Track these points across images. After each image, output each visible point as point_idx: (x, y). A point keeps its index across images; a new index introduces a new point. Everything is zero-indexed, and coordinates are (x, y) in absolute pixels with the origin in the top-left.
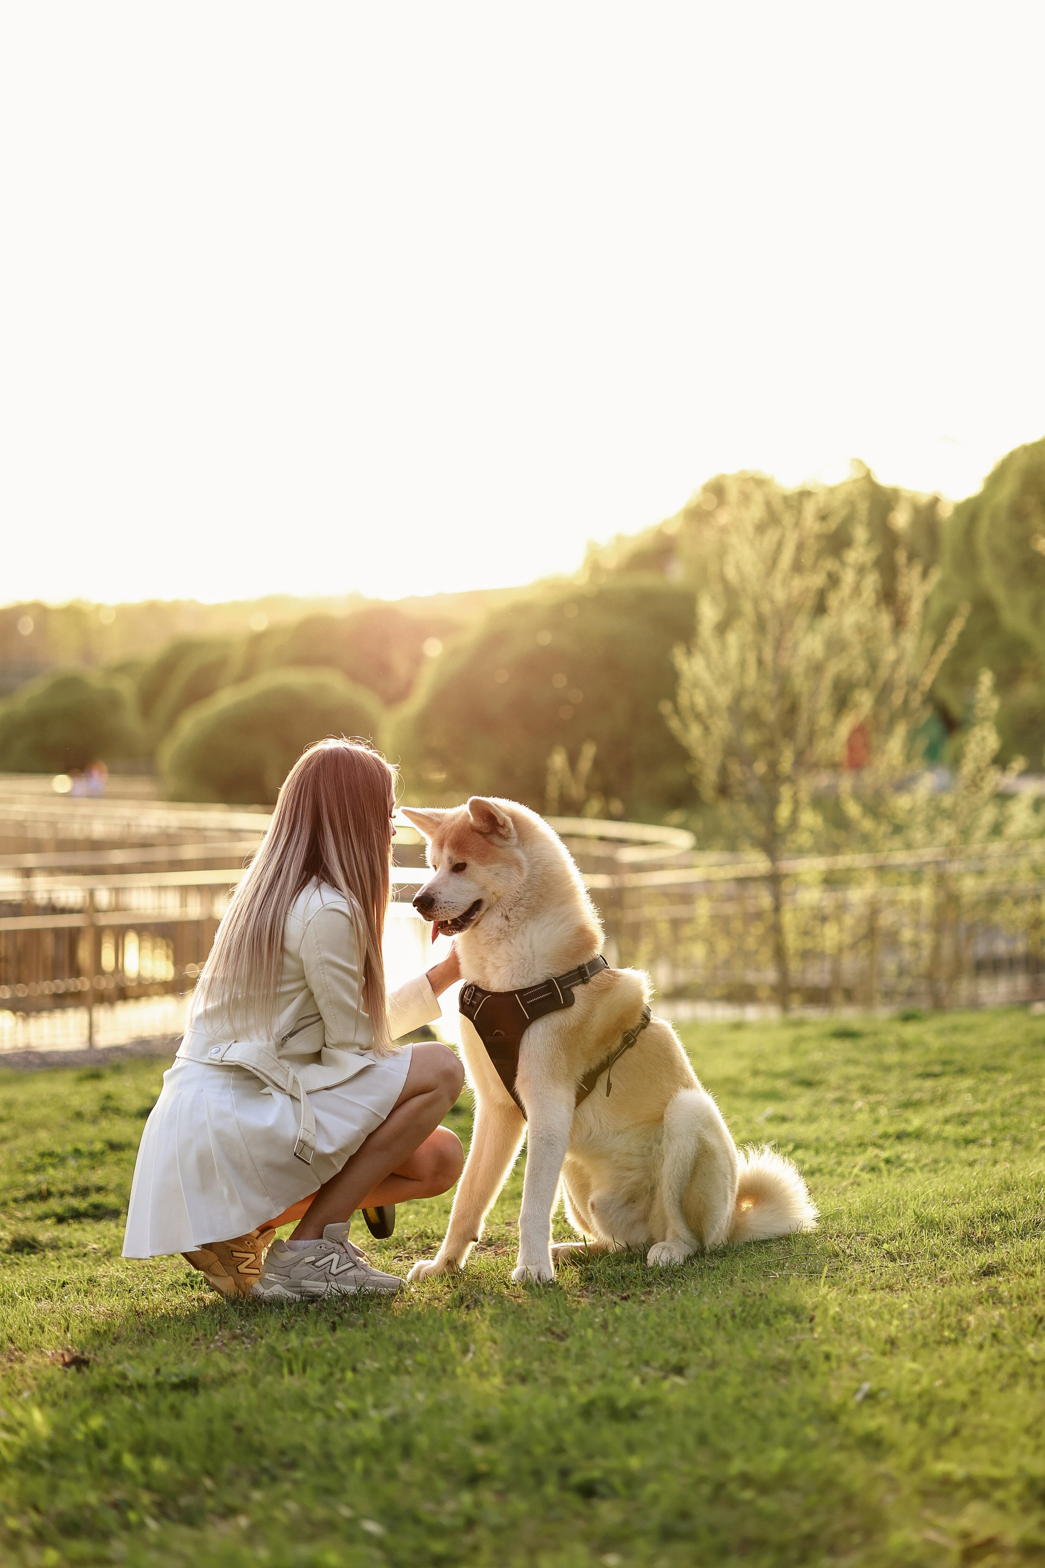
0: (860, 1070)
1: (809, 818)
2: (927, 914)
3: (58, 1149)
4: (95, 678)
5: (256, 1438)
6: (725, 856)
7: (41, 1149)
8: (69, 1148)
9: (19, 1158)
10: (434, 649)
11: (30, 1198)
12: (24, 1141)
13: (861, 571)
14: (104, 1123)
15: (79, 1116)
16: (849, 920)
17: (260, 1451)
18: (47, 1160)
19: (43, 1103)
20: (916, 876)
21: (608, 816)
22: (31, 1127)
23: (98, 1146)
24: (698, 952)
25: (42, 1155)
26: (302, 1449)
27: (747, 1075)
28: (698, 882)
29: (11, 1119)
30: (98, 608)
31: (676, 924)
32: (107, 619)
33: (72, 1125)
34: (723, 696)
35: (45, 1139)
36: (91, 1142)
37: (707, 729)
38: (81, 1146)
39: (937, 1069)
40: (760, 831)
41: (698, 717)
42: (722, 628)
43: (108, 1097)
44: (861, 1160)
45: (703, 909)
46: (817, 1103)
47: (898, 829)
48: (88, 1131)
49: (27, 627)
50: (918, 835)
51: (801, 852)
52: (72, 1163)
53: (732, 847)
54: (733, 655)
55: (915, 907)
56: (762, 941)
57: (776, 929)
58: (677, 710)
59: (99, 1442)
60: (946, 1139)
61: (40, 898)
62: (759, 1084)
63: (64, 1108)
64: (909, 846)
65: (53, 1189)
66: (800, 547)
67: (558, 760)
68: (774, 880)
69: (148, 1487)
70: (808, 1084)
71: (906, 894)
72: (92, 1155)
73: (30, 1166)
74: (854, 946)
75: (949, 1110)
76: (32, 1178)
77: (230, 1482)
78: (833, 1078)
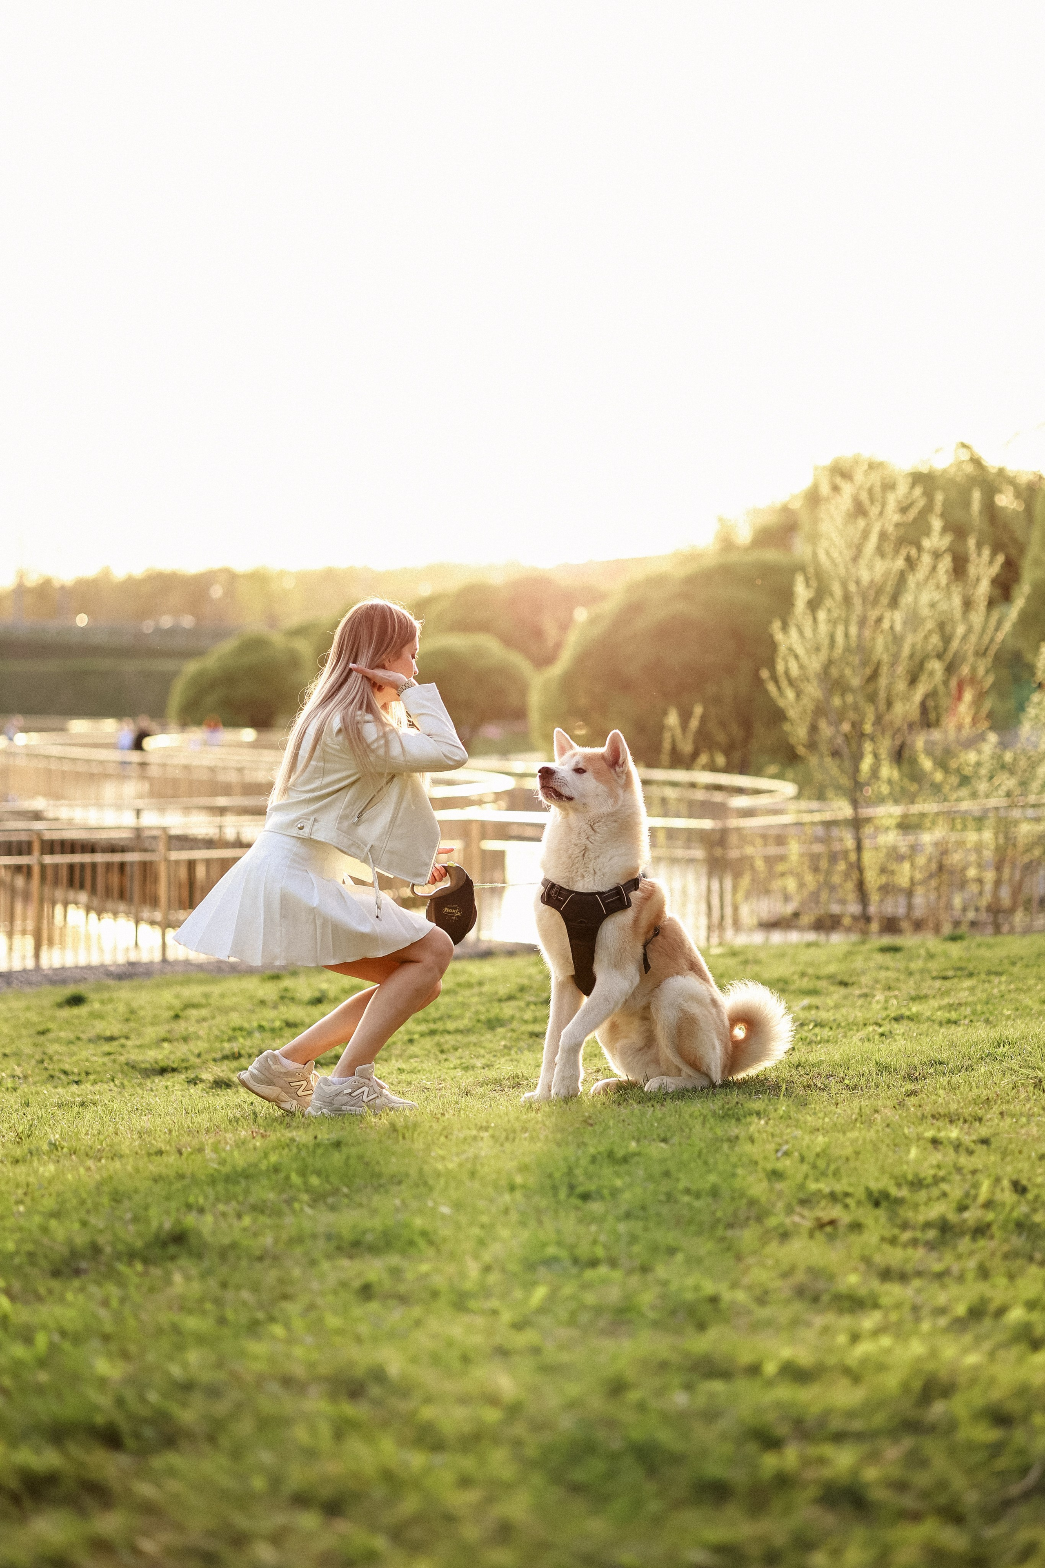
0: (891, 974)
1: (887, 771)
2: (988, 854)
3: (246, 1025)
4: (278, 639)
5: (377, 1168)
6: (814, 805)
7: (232, 1025)
8: (255, 1024)
9: (216, 1032)
10: (581, 615)
11: (225, 1057)
12: (220, 1020)
13: (937, 555)
14: (283, 1008)
15: (263, 1003)
16: (921, 860)
17: (379, 1175)
18: (238, 1033)
19: (234, 995)
20: (980, 821)
21: (713, 768)
22: (225, 1011)
23: (277, 1024)
24: (791, 884)
25: (234, 1029)
26: (407, 1175)
27: (796, 977)
28: (790, 824)
29: (210, 1005)
30: (282, 574)
31: (770, 861)
32: (289, 584)
33: (257, 1010)
34: (815, 664)
35: (236, 1019)
36: (273, 1021)
37: (799, 694)
38: (264, 1023)
39: (950, 973)
40: (845, 781)
41: (791, 683)
42: (813, 605)
43: (286, 990)
44: (862, 1034)
45: (794, 849)
46: (845, 997)
47: (965, 780)
48: (270, 1014)
49: (217, 592)
50: (983, 787)
51: (881, 800)
52: (257, 1035)
53: (821, 796)
54: (823, 628)
55: (978, 848)
56: (847, 875)
57: (859, 867)
58: (775, 678)
59: (276, 1169)
60: (933, 1021)
61: (230, 834)
62: (805, 983)
63: (251, 998)
64: (974, 795)
65: (243, 1052)
66: (883, 536)
67: (672, 719)
68: (857, 824)
69: (307, 1191)
70: (844, 984)
71: (972, 837)
72: (273, 1030)
73: (226, 1037)
74: (924, 882)
75: (946, 1001)
76: (227, 1045)
77: (359, 1190)
78: (864, 980)
